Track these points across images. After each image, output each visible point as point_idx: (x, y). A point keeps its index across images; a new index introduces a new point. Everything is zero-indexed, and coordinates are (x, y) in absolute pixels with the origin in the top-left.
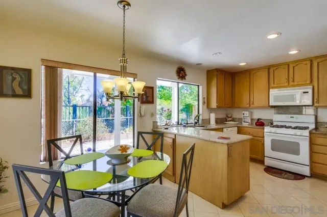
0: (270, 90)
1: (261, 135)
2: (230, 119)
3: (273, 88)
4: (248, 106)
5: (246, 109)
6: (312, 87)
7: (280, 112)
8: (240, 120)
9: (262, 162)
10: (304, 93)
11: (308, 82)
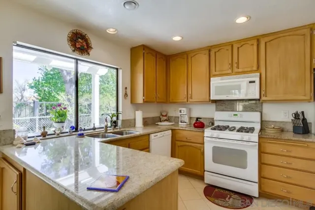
0: (211, 79)
1: (200, 141)
2: (165, 118)
3: (215, 76)
4: (186, 100)
5: (183, 104)
6: (259, 74)
7: (222, 108)
8: (176, 120)
9: (201, 178)
10: (250, 82)
11: (255, 68)
